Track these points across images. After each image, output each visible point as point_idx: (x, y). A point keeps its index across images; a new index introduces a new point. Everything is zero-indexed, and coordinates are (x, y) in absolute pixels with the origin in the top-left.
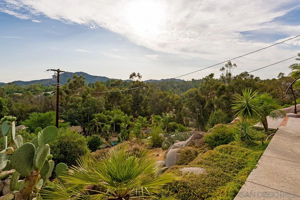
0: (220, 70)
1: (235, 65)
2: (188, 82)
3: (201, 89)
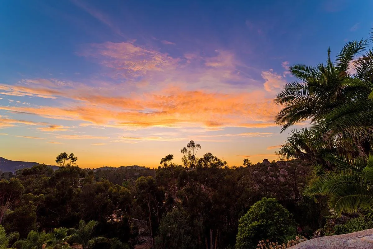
0: (181, 152)
1: (198, 145)
2: (153, 170)
3: (158, 177)
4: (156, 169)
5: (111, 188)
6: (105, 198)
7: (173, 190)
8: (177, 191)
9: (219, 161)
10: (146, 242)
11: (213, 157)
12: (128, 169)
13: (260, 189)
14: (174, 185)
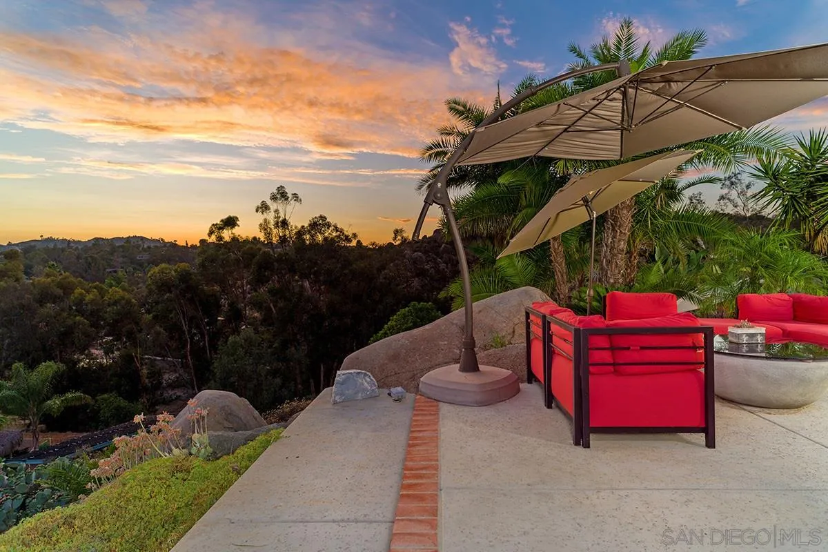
0: (257, 211)
1: (296, 196)
2: (186, 247)
3: (203, 265)
4: (193, 247)
5: (78, 291)
6: (65, 314)
7: (241, 293)
8: (249, 293)
9: (341, 232)
10: (181, 400)
11: (329, 225)
12: (117, 245)
13: (422, 287)
14: (243, 283)
